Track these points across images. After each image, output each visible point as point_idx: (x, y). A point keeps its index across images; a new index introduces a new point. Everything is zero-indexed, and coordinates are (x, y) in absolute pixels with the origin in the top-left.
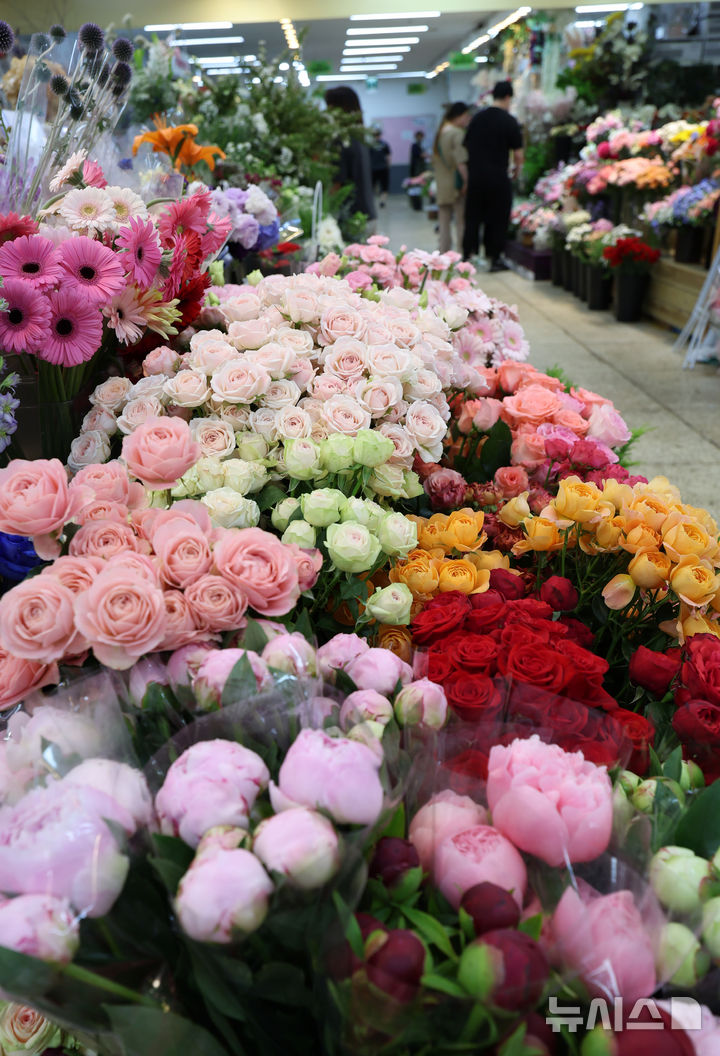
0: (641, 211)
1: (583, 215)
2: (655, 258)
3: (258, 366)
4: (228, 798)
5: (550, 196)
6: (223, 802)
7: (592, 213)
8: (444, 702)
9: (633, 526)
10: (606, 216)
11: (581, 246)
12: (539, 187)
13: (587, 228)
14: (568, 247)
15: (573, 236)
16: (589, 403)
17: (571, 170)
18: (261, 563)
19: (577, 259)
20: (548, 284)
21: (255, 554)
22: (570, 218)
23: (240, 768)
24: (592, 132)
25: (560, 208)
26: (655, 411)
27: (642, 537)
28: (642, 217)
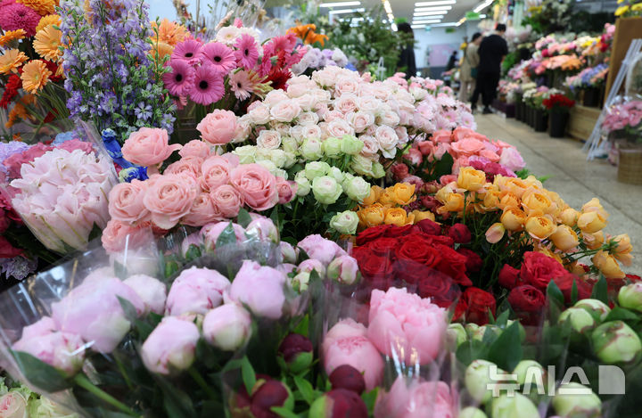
0: (564, 80)
1: (533, 84)
2: (572, 104)
3: (296, 104)
4: (199, 297)
5: (516, 76)
6: (194, 300)
7: (537, 83)
8: (356, 267)
9: (505, 195)
10: (545, 84)
11: (531, 99)
12: (510, 73)
13: (534, 90)
14: (524, 100)
15: (527, 95)
16: (501, 148)
17: (525, 63)
18: (256, 181)
19: (529, 107)
20: (513, 120)
21: (254, 176)
22: (524, 86)
23: (211, 282)
24: (538, 45)
25: (521, 82)
26: (568, 181)
27: (509, 200)
28: (564, 84)
